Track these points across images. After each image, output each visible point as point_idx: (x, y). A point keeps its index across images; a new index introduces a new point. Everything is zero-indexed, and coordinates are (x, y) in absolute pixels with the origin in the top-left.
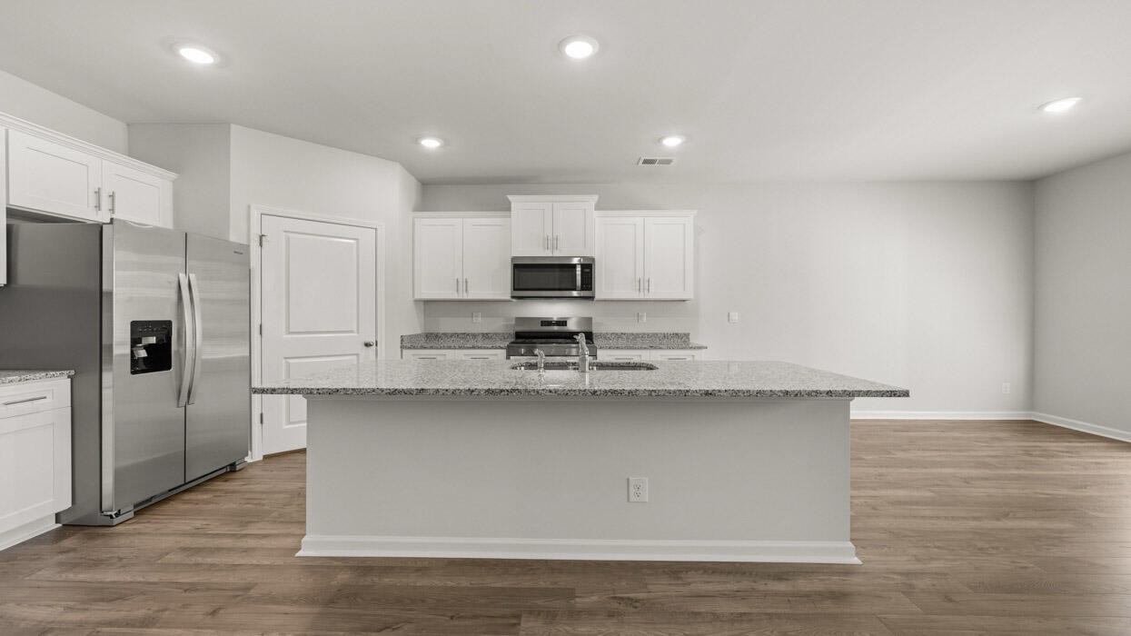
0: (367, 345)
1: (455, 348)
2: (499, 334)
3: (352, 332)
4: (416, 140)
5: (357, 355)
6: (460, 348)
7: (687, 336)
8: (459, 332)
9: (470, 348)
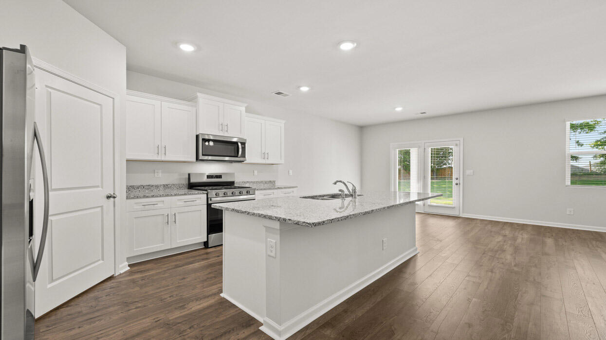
0: (108, 197)
1: (171, 195)
2: (176, 185)
3: (98, 187)
4: (176, 44)
5: (102, 207)
6: (175, 195)
7: (274, 182)
8: (144, 184)
9: (183, 195)
